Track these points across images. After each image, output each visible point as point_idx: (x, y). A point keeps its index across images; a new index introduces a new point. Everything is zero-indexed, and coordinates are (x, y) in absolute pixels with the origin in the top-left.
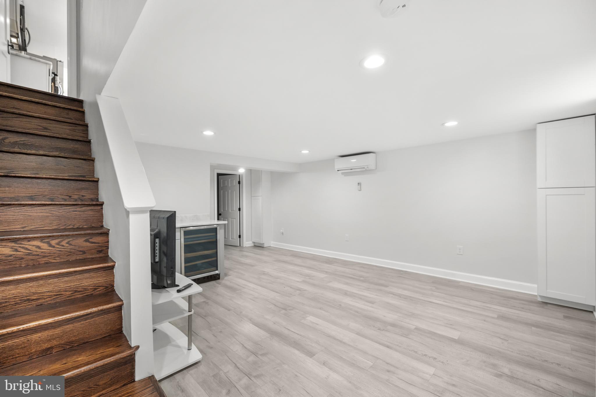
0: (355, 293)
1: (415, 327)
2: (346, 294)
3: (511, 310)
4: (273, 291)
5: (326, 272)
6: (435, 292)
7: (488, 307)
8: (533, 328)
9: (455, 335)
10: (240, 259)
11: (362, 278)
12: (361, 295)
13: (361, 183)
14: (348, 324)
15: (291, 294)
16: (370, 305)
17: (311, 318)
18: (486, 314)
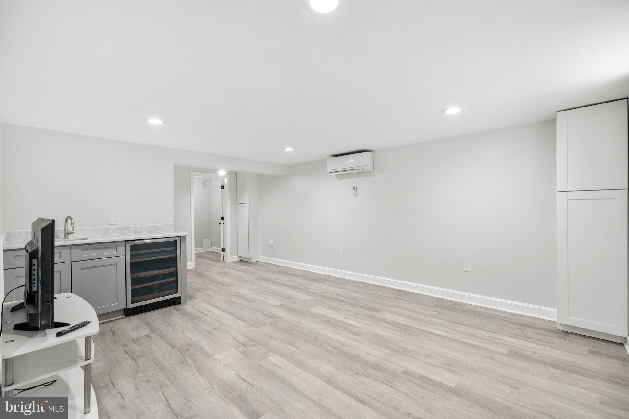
0: (340, 321)
1: (403, 369)
2: (328, 322)
3: (524, 343)
4: (240, 319)
5: (313, 293)
6: (436, 318)
7: (497, 339)
8: (552, 369)
9: (451, 380)
10: (217, 277)
11: (352, 301)
12: (346, 324)
13: (356, 187)
14: (319, 367)
15: (260, 323)
16: (354, 337)
17: (274, 358)
18: (493, 348)
